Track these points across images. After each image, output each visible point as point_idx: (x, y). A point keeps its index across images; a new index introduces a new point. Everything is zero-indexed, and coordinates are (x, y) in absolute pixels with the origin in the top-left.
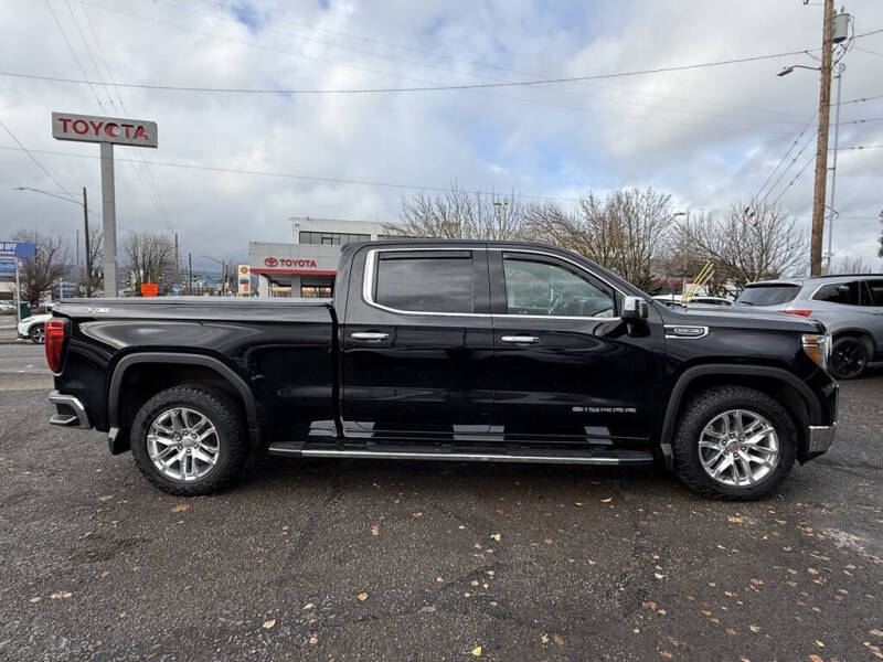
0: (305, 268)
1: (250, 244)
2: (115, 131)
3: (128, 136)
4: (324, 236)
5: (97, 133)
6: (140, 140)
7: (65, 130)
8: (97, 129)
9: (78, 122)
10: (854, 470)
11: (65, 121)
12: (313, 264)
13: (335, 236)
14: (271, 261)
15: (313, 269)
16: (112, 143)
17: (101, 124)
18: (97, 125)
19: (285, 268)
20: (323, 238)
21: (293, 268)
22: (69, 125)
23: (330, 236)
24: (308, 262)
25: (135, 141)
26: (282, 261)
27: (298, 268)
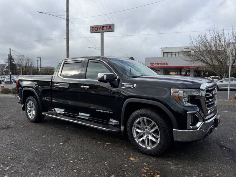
0: (164, 66)
1: (146, 58)
2: (104, 28)
3: (107, 29)
4: (173, 53)
5: (100, 30)
6: (110, 30)
7: (93, 30)
8: (100, 29)
9: (95, 28)
11: (93, 28)
12: (167, 64)
13: (176, 53)
14: (152, 64)
15: (167, 66)
16: (103, 32)
17: (101, 27)
18: (100, 27)
19: (157, 66)
20: (172, 54)
21: (160, 66)
22: (94, 29)
23: (175, 53)
24: (165, 63)
25: (109, 30)
26: (156, 63)
27: (161, 66)
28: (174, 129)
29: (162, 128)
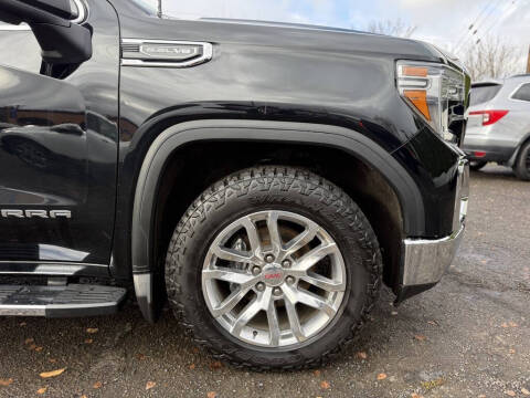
10: (507, 296)
28: (407, 242)
29: (359, 244)
